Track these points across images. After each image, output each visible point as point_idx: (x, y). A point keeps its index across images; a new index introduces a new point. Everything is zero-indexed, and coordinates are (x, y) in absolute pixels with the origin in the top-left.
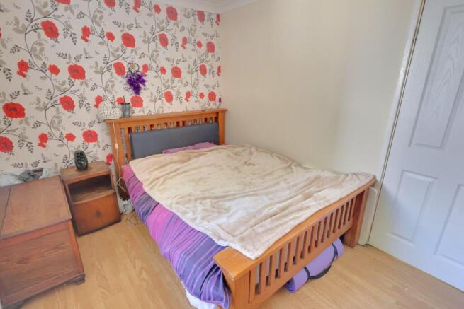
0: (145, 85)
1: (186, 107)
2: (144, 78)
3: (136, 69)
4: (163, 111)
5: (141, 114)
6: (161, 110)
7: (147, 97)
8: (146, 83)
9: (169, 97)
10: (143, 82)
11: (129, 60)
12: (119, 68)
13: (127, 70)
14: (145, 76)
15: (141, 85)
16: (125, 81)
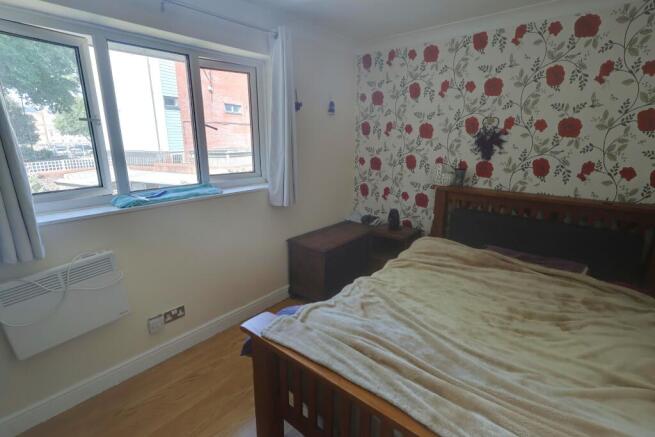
0: (501, 148)
1: (576, 190)
2: (504, 137)
3: (494, 124)
4: (523, 188)
5: (487, 186)
6: (520, 186)
7: (502, 164)
8: (504, 145)
9: (541, 168)
10: (500, 143)
11: (487, 114)
12: (471, 125)
13: (481, 126)
14: (506, 133)
15: (496, 148)
16: (473, 140)
